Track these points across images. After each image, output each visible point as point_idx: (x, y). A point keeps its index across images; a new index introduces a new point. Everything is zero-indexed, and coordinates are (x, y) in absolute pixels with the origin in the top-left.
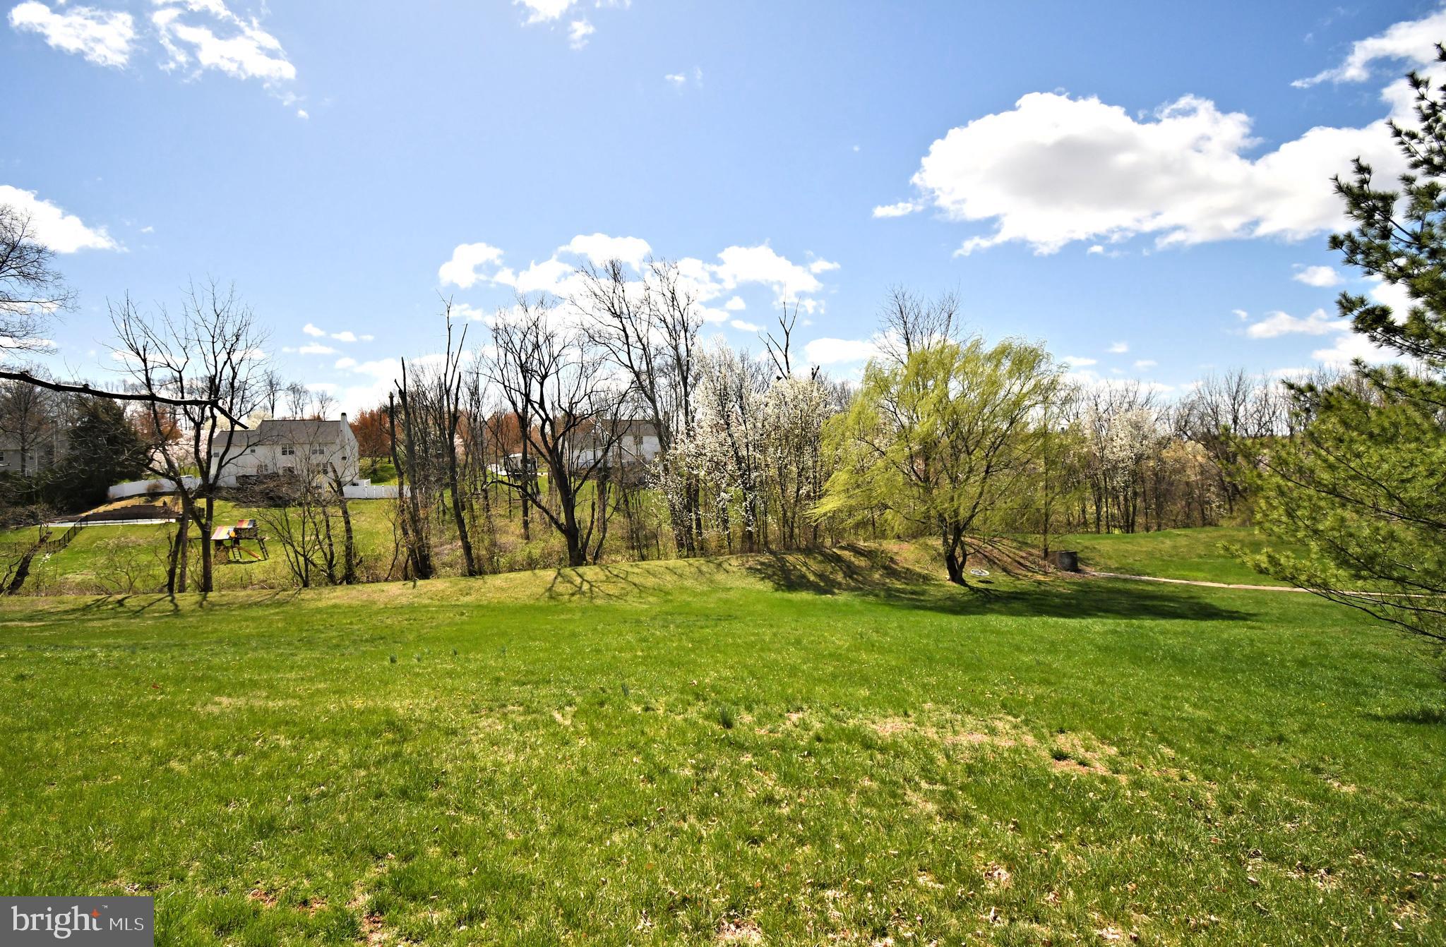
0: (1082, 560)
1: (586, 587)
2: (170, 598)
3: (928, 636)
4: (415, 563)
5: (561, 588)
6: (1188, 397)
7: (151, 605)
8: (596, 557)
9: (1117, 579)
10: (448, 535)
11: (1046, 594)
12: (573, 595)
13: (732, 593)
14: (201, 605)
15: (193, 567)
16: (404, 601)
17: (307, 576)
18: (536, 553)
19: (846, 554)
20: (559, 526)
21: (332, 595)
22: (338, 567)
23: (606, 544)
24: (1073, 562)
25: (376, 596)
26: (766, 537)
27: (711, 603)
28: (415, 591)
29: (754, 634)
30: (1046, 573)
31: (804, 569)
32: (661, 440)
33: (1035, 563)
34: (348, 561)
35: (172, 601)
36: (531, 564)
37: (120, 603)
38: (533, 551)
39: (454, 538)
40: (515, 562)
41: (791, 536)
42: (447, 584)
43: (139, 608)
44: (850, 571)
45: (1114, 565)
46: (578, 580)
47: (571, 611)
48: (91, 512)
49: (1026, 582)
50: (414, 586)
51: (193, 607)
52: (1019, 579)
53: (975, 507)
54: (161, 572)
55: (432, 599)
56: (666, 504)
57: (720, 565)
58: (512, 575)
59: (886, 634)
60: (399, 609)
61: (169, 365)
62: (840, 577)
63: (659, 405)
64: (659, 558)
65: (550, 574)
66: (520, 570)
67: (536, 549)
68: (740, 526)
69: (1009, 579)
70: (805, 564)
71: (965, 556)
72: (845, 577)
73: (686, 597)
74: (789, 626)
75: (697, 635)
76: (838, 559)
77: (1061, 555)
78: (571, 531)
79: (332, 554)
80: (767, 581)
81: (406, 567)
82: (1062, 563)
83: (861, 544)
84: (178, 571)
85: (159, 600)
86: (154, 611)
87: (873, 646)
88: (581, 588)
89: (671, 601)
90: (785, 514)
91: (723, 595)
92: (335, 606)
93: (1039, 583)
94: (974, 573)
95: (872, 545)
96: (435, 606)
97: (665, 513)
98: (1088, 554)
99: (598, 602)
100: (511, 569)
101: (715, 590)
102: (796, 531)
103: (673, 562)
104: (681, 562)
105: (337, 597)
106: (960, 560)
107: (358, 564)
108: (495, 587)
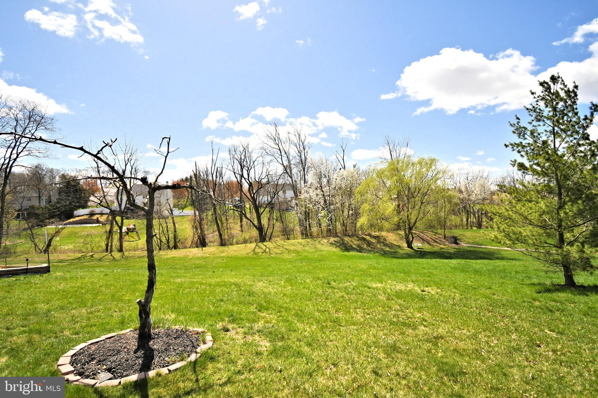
0: (459, 240)
1: (267, 250)
2: (110, 254)
3: (394, 265)
4: (200, 241)
5: (258, 250)
6: (503, 175)
7: (103, 257)
8: (270, 239)
9: (472, 247)
10: (211, 230)
11: (444, 252)
12: (263, 253)
13: (323, 252)
14: (123, 257)
15: (116, 242)
16: (199, 255)
17: (161, 246)
18: (247, 237)
19: (368, 238)
20: (256, 227)
21: (172, 253)
22: (171, 243)
23: (274, 234)
24: (455, 240)
25: (188, 253)
26: (336, 231)
27: (316, 255)
29: (334, 265)
30: (445, 245)
31: (351, 243)
32: (294, 193)
33: (440, 241)
34: (175, 240)
35: (111, 255)
36: (245, 242)
37: (92, 256)
38: (246, 236)
39: (214, 231)
40: (239, 241)
41: (346, 230)
42: (215, 249)
43: (99, 258)
44: (369, 244)
45: (471, 241)
46: (264, 248)
47: (263, 259)
48: (67, 221)
49: (437, 248)
50: (202, 250)
51: (120, 258)
52: (434, 247)
53: (417, 219)
54: (103, 244)
55: (210, 254)
56: (297, 218)
57: (319, 242)
58: (239, 245)
59: (379, 264)
60: (199, 258)
62: (365, 246)
63: (293, 179)
64: (294, 239)
65: (253, 245)
66: (241, 243)
67: (247, 236)
68: (325, 226)
69: (430, 247)
70: (352, 241)
71: (413, 238)
72: (367, 246)
73: (306, 254)
74: (346, 262)
75: (313, 265)
76: (364, 239)
77: (451, 238)
78: (260, 229)
79: (169, 237)
80: (337, 248)
81: (197, 243)
82: (451, 241)
83: (373, 234)
84: (110, 244)
85: (107, 255)
86: (106, 259)
87: (375, 268)
88: (265, 250)
89: (301, 255)
90: (343, 222)
91: (320, 253)
92: (173, 257)
93: (442, 248)
94: (417, 244)
95: (377, 234)
96: (212, 257)
97: (297, 221)
98: (461, 237)
99: (273, 256)
100: (237, 243)
101: (317, 251)
102: (348, 228)
103: (300, 240)
104: (303, 241)
105: (174, 254)
106: (411, 239)
107: (178, 242)
108: (233, 250)
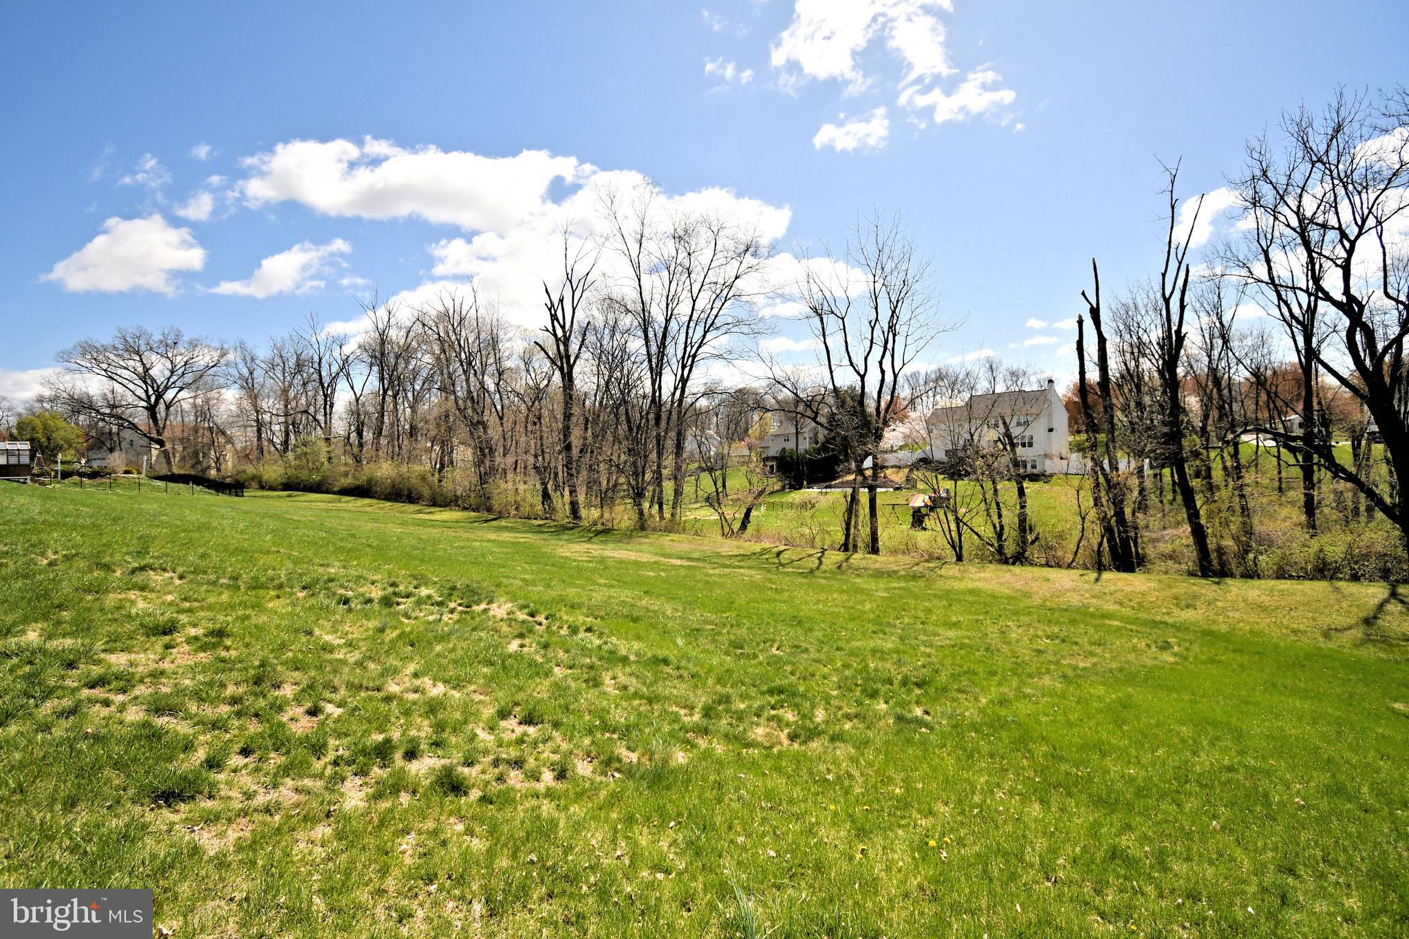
4: (1113, 549)
16: (1075, 600)
20: (1387, 510)
21: (978, 576)
22: (1007, 541)
28: (1097, 588)
34: (1021, 537)
40: (1290, 565)
42: (1153, 585)
50: (1097, 580)
54: (838, 529)
55: (1121, 604)
58: (1285, 585)
61: (832, 312)
66: (1299, 577)
79: (1002, 527)
81: (1095, 551)
92: (973, 592)
96: (1122, 619)
105: (985, 579)
107: (1033, 541)
108: (1247, 602)
